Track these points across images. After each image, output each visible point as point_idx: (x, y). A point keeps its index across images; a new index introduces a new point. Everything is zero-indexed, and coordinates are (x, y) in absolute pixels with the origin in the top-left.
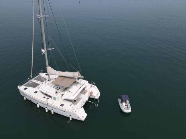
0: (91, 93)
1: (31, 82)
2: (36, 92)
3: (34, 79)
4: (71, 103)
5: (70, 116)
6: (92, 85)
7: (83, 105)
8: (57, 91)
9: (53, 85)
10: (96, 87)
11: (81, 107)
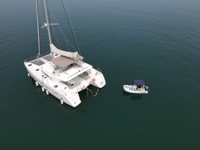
0: (94, 80)
1: (38, 60)
2: (37, 70)
3: (43, 58)
4: (66, 86)
5: (62, 99)
6: (99, 72)
7: (80, 91)
8: (55, 71)
9: (54, 65)
10: (102, 74)
11: (76, 93)
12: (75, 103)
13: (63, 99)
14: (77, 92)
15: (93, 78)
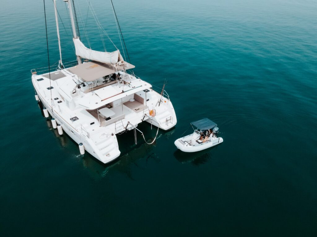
0: (152, 113)
2: (50, 88)
5: (81, 144)
10: (170, 103)
11: (113, 135)
12: (108, 155)
13: (84, 144)
14: (115, 133)
15: (151, 109)
